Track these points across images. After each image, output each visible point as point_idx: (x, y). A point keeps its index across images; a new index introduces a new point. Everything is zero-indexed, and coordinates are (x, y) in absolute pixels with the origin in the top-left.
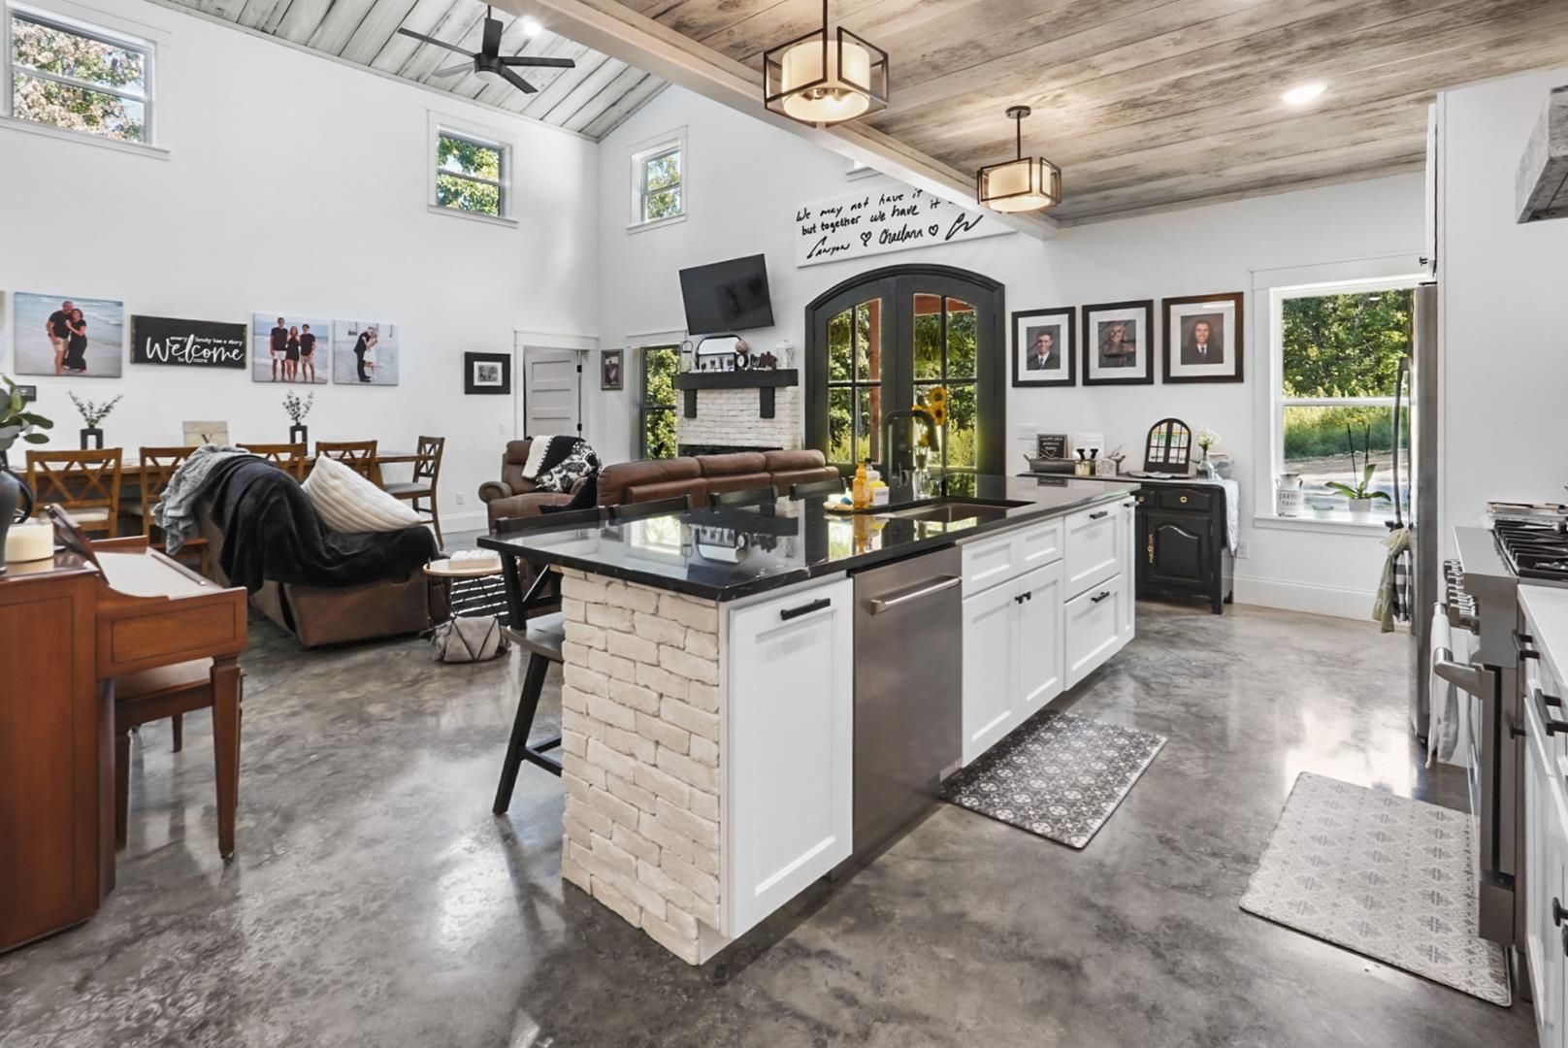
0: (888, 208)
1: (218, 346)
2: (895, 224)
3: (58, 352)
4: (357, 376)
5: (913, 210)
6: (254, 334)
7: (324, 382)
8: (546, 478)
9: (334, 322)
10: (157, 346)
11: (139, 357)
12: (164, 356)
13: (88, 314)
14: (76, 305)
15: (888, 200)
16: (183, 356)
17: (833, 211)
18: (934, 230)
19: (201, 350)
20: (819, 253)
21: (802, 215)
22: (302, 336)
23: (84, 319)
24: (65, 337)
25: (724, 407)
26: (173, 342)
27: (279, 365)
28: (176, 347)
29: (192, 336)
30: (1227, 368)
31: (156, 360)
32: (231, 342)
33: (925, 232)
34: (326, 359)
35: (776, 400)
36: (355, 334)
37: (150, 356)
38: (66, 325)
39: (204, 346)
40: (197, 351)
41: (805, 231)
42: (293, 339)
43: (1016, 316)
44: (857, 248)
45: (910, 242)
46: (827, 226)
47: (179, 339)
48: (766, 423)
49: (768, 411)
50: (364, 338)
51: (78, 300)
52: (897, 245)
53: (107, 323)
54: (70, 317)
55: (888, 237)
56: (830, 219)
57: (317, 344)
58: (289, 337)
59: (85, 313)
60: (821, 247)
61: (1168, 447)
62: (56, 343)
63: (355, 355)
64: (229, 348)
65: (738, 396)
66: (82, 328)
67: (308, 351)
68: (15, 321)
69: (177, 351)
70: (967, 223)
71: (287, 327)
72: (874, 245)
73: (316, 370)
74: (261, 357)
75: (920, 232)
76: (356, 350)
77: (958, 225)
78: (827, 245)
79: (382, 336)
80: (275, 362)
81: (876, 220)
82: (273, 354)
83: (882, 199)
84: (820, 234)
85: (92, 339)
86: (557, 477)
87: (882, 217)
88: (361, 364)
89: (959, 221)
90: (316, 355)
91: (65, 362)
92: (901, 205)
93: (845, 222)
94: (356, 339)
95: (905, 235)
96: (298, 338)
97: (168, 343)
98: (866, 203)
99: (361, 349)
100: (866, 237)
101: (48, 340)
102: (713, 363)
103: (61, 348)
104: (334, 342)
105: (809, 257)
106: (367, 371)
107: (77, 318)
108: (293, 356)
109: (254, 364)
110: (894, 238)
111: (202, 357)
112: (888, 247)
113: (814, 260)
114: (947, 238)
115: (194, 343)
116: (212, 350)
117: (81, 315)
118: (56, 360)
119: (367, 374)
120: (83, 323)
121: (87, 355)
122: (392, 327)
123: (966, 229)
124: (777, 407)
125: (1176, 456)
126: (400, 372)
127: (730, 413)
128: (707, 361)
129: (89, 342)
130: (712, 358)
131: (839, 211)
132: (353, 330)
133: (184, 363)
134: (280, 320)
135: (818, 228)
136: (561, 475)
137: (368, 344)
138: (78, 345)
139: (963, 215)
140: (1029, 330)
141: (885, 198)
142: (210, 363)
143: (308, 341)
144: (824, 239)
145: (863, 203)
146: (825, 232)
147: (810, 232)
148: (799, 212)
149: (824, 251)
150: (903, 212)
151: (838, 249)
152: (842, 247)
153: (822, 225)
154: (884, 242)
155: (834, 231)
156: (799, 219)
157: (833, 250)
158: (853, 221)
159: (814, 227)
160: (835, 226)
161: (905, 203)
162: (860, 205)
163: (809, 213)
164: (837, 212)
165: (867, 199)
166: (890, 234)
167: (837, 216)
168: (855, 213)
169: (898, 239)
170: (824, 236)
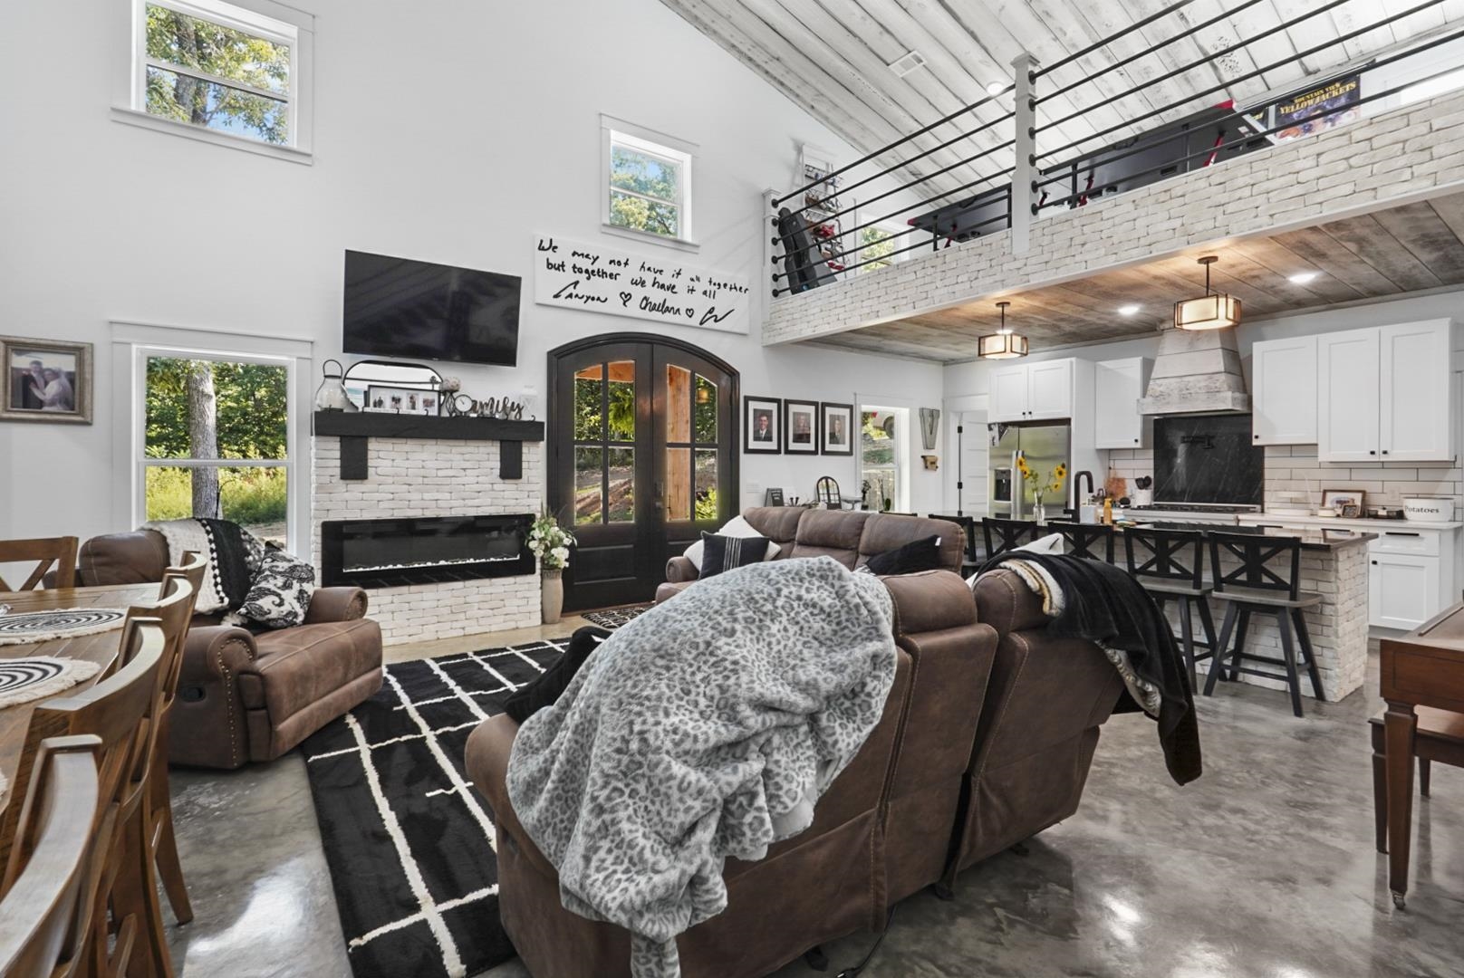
0: (648, 278)
2: (657, 296)
5: (671, 288)
15: (649, 269)
17: (587, 256)
18: (690, 312)
20: (570, 296)
21: (546, 245)
25: (428, 464)
30: (845, 448)
33: (683, 311)
35: (524, 458)
41: (550, 266)
43: (747, 399)
44: (615, 305)
45: (668, 317)
46: (580, 271)
48: (510, 485)
49: (511, 470)
52: (657, 315)
55: (646, 303)
56: (584, 264)
60: (571, 290)
61: (829, 494)
65: (454, 450)
70: (717, 316)
72: (633, 308)
75: (678, 310)
77: (709, 315)
78: (580, 290)
81: (636, 284)
83: (643, 267)
84: (569, 276)
87: (643, 283)
89: (710, 312)
92: (661, 279)
93: (602, 274)
95: (664, 308)
98: (626, 264)
100: (626, 297)
102: (396, 400)
105: (556, 296)
110: (654, 308)
112: (646, 314)
113: (561, 301)
114: (701, 324)
123: (716, 321)
124: (524, 465)
125: (834, 499)
127: (441, 473)
128: (386, 396)
130: (397, 394)
131: (595, 260)
135: (568, 267)
139: (713, 308)
140: (755, 410)
141: (646, 266)
144: (576, 283)
145: (622, 262)
146: (578, 277)
147: (558, 269)
148: (542, 241)
149: (577, 296)
150: (663, 286)
151: (593, 299)
152: (598, 299)
153: (574, 267)
154: (645, 308)
155: (589, 278)
156: (541, 248)
157: (588, 298)
158: (611, 275)
159: (563, 265)
160: (590, 274)
161: (665, 279)
162: (619, 263)
163: (556, 247)
164: (592, 260)
165: (628, 259)
166: (650, 303)
167: (592, 264)
168: (614, 269)
169: (658, 310)
170: (576, 280)
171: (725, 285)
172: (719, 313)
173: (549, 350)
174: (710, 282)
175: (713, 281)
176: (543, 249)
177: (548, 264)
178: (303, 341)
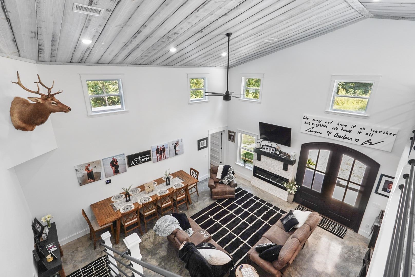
0: (340, 127)
1: (145, 157)
2: (342, 133)
3: (113, 170)
4: (175, 154)
5: (350, 131)
6: (152, 152)
7: (168, 158)
9: (169, 142)
10: (133, 162)
11: (130, 166)
12: (134, 164)
13: (118, 159)
14: (115, 158)
15: (341, 125)
16: (138, 162)
17: (318, 121)
18: (357, 140)
19: (142, 159)
20: (310, 131)
21: (305, 118)
22: (163, 149)
23: (117, 161)
24: (114, 166)
25: (270, 162)
26: (136, 160)
27: (158, 157)
28: (137, 160)
29: (140, 157)
31: (133, 165)
32: (148, 155)
33: (353, 139)
34: (168, 152)
35: (289, 167)
36: (174, 144)
37: (132, 165)
38: (114, 164)
39: (142, 158)
40: (141, 160)
41: (305, 123)
42: (161, 150)
43: (382, 175)
44: (325, 134)
45: (345, 140)
46: (315, 125)
47: (137, 158)
48: (284, 172)
49: (285, 168)
50: (176, 144)
51: (116, 156)
52: (340, 139)
53: (122, 160)
54: (114, 161)
56: (316, 123)
57: (166, 149)
58: (160, 150)
59: (117, 159)
60: (311, 129)
62: (112, 168)
63: (174, 149)
64: (147, 157)
65: (276, 161)
66: (117, 163)
67: (164, 152)
68: (104, 166)
69: (137, 162)
70: (371, 143)
71: (159, 147)
72: (332, 136)
73: (166, 156)
74: (154, 157)
75: (351, 139)
76: (174, 148)
77: (367, 142)
78: (313, 130)
79: (180, 143)
80: (157, 157)
81: (334, 129)
82: (157, 155)
83: (338, 124)
84: (311, 126)
85: (120, 165)
86: (226, 180)
87: (337, 129)
88: (176, 151)
89: (368, 141)
90: (166, 152)
91: (115, 172)
93: (322, 126)
94: (174, 145)
95: (344, 137)
96: (162, 149)
97: (135, 160)
98: (331, 123)
99: (175, 147)
100: (329, 133)
101: (111, 168)
103: (114, 169)
104: (169, 148)
106: (177, 152)
107: (116, 161)
108: (161, 154)
109: (153, 159)
110: (340, 137)
111: (142, 161)
113: (307, 132)
114: (362, 144)
115: (140, 158)
116: (144, 159)
117: (117, 160)
118: (113, 172)
119: (177, 153)
120: (117, 162)
121: (119, 169)
122: (182, 139)
124: (288, 169)
126: (184, 151)
127: (272, 164)
128: (265, 147)
129: (119, 166)
130: (267, 147)
131: (320, 122)
132: (173, 143)
133: (139, 164)
134: (158, 146)
135: (311, 124)
137: (177, 146)
138: (117, 167)
139: (370, 140)
140: (386, 180)
141: (340, 124)
142: (144, 162)
143: (164, 149)
145: (330, 123)
146: (314, 126)
147: (308, 124)
148: (304, 117)
149: (312, 131)
150: (346, 130)
151: (317, 132)
152: (319, 133)
153: (313, 123)
154: (336, 137)
155: (317, 127)
156: (304, 118)
157: (316, 132)
158: (325, 126)
159: (309, 123)
160: (317, 125)
161: (347, 128)
162: (329, 123)
163: (308, 118)
164: (319, 122)
165: (332, 122)
166: (339, 135)
167: (319, 123)
168: (326, 124)
169: (342, 138)
170: (313, 127)
171: (380, 132)
172: (372, 141)
173: (302, 143)
174: (371, 130)
175: (373, 130)
176: (304, 119)
177: (305, 122)
178: (257, 135)
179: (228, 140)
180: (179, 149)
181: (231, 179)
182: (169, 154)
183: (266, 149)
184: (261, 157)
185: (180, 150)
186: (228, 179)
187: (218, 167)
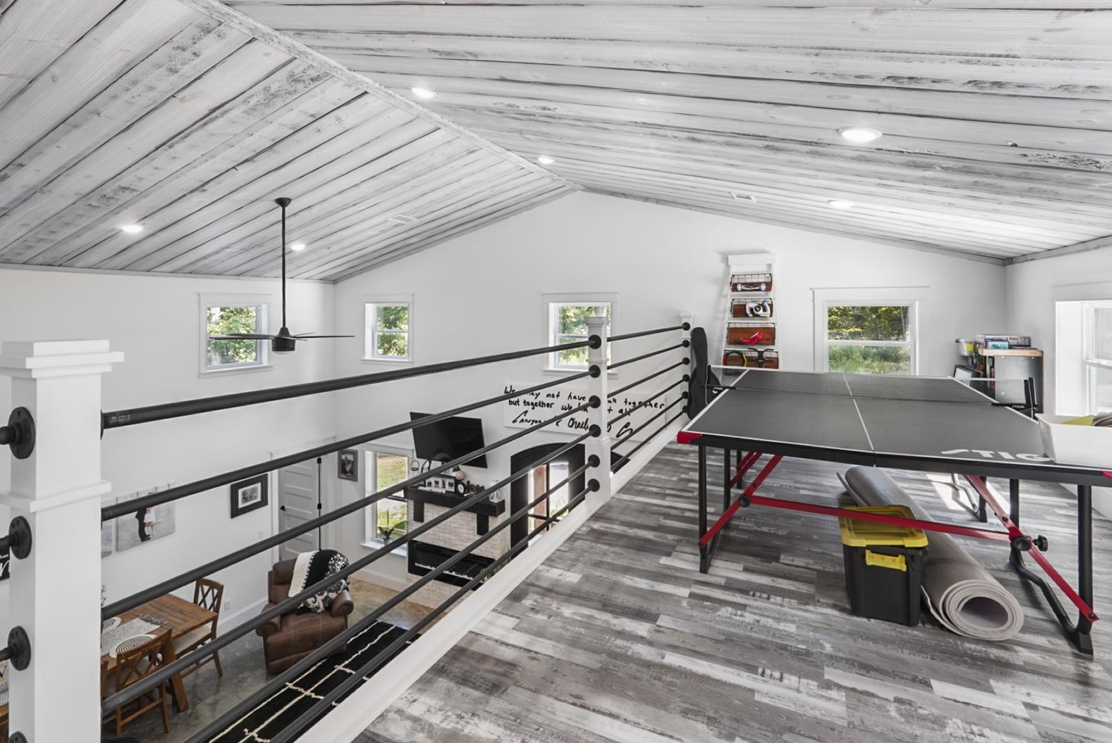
0: (575, 404)
2: (581, 417)
4: (138, 538)
7: (110, 553)
8: (310, 601)
15: (575, 397)
17: (532, 394)
18: (608, 428)
20: (522, 421)
35: (490, 523)
46: (528, 404)
49: (482, 529)
52: (579, 430)
55: (574, 423)
56: (531, 399)
60: (523, 417)
63: (137, 521)
70: (632, 430)
72: (564, 427)
76: (137, 517)
77: (624, 429)
78: (528, 417)
81: (565, 409)
83: (570, 396)
84: (522, 408)
86: (320, 598)
87: (570, 408)
88: (142, 527)
89: (625, 426)
93: (542, 404)
98: (558, 396)
105: (514, 422)
106: (147, 530)
110: (579, 425)
112: (574, 429)
113: (517, 425)
114: (618, 436)
119: (147, 533)
124: (490, 528)
126: (176, 522)
127: (452, 525)
128: (433, 481)
130: (437, 480)
131: (537, 395)
135: (521, 403)
136: (323, 597)
139: (629, 424)
141: (573, 396)
144: (526, 412)
145: (555, 395)
146: (527, 407)
147: (515, 404)
148: (506, 388)
149: (526, 420)
151: (537, 422)
153: (525, 402)
154: (571, 427)
155: (533, 408)
157: (533, 422)
158: (548, 404)
159: (518, 402)
160: (534, 405)
162: (553, 396)
164: (535, 396)
165: (559, 393)
166: (576, 422)
167: (536, 398)
168: (549, 400)
169: (581, 427)
170: (524, 410)
173: (512, 454)
174: (626, 402)
175: (629, 401)
176: (507, 393)
177: (510, 402)
178: (409, 450)
179: (339, 477)
180: (157, 519)
181: (333, 592)
182: (114, 537)
183: (433, 484)
184: (425, 510)
185: (160, 520)
186: (326, 594)
187: (295, 560)
